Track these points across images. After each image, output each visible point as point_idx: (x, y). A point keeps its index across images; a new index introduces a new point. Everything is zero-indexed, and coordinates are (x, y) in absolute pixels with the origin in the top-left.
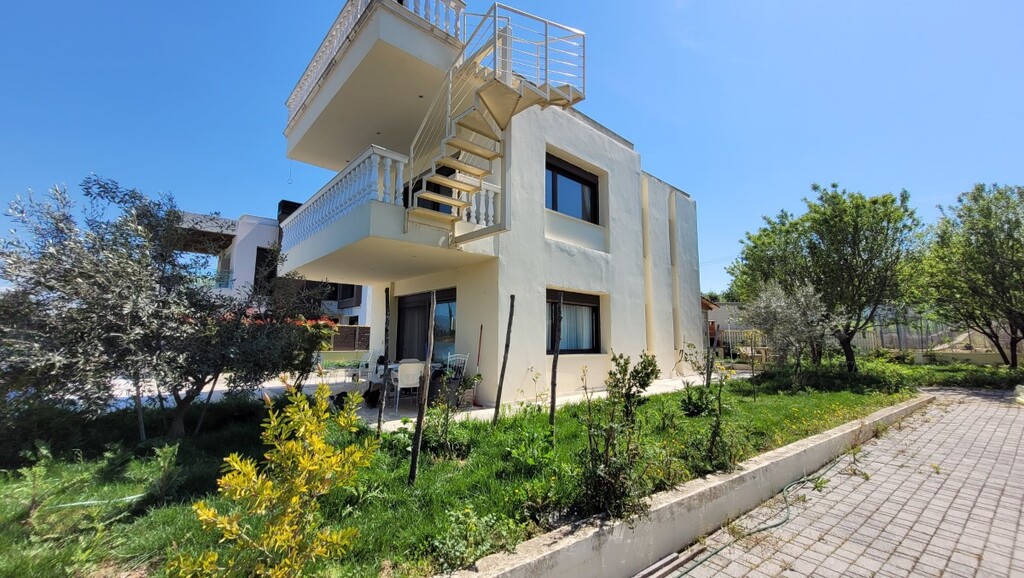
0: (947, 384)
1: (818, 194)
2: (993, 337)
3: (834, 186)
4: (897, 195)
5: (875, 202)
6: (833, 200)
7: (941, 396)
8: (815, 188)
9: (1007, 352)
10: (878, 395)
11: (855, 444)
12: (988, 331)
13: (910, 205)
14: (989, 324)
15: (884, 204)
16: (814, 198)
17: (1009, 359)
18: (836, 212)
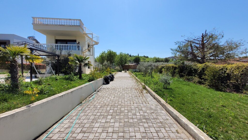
0: (118, 71)
2: (120, 67)
6: (110, 51)
7: (118, 72)
10: (114, 72)
17: (121, 69)
18: (111, 53)
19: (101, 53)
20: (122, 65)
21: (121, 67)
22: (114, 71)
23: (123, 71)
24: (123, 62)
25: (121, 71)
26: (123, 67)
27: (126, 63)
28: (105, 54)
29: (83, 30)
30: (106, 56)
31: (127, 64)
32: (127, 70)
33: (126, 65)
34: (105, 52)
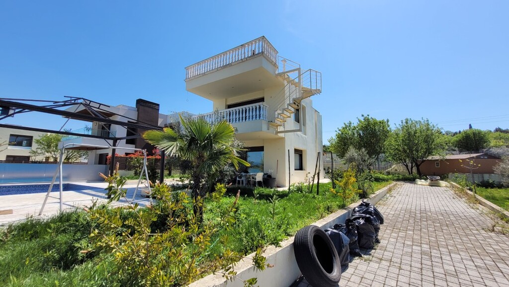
0: (398, 180)
1: (363, 118)
2: (407, 166)
3: (368, 115)
4: (386, 120)
5: (380, 122)
6: (367, 120)
7: (399, 183)
8: (363, 116)
9: (410, 170)
11: (390, 190)
12: (405, 164)
13: (389, 123)
14: (405, 162)
15: (382, 123)
16: (362, 119)
17: (411, 173)
18: (369, 124)
19: (340, 128)
20: (414, 160)
21: (410, 165)
22: (383, 180)
23: (420, 179)
24: (417, 151)
25: (412, 180)
26: (418, 166)
27: (429, 151)
28: (352, 128)
29: (275, 65)
30: (354, 134)
31: (437, 157)
32: (442, 179)
33: (430, 158)
34: (352, 125)
